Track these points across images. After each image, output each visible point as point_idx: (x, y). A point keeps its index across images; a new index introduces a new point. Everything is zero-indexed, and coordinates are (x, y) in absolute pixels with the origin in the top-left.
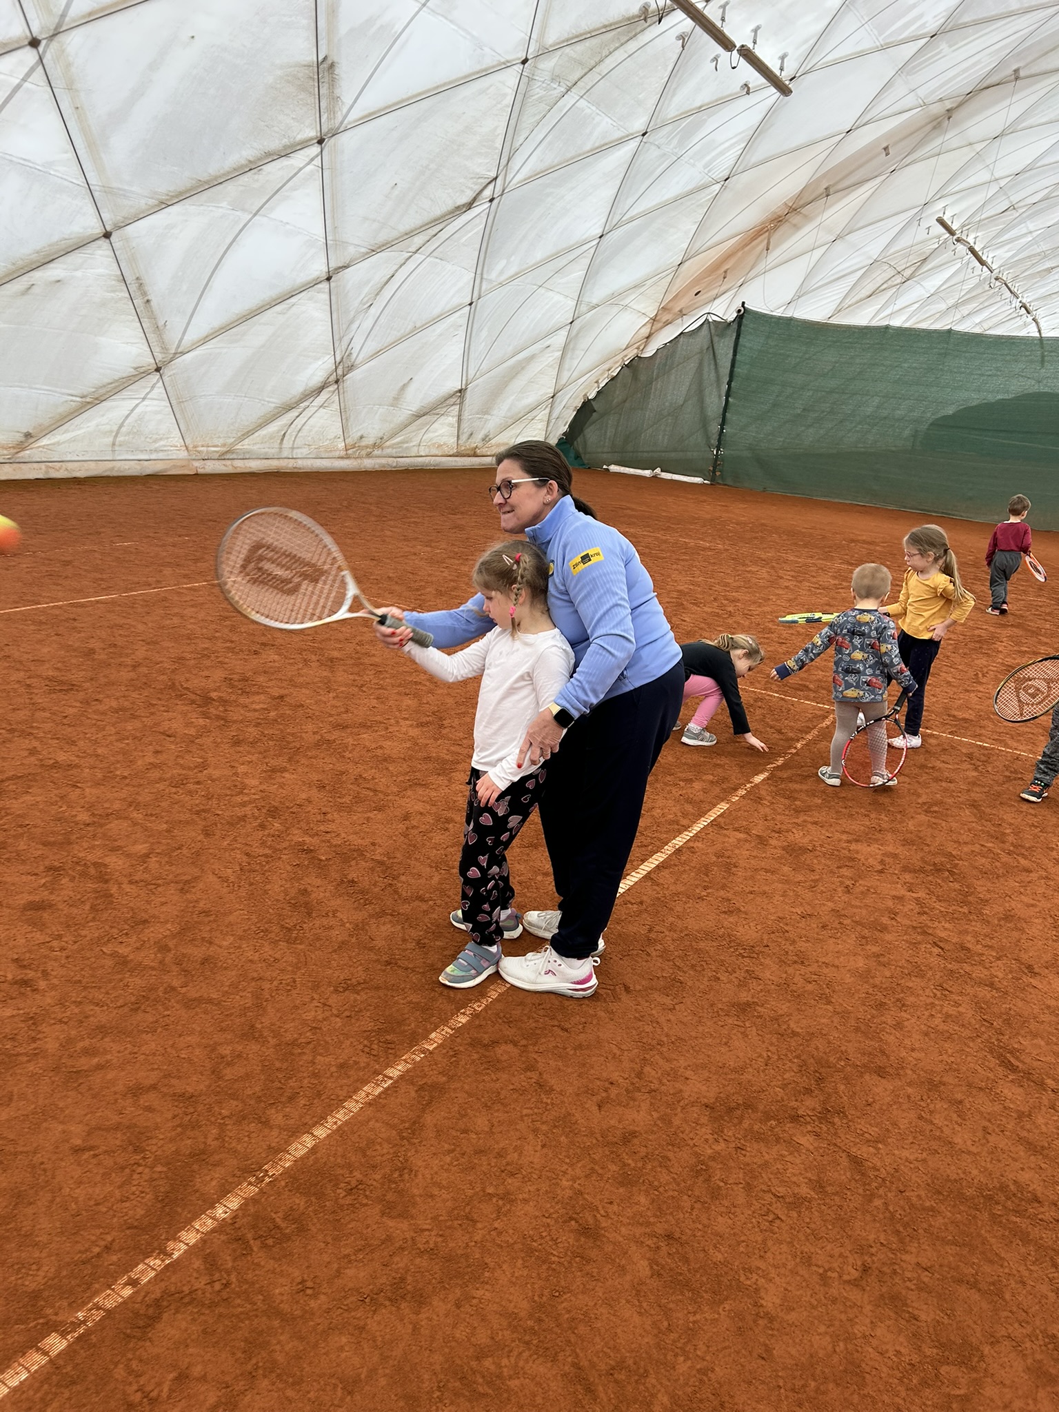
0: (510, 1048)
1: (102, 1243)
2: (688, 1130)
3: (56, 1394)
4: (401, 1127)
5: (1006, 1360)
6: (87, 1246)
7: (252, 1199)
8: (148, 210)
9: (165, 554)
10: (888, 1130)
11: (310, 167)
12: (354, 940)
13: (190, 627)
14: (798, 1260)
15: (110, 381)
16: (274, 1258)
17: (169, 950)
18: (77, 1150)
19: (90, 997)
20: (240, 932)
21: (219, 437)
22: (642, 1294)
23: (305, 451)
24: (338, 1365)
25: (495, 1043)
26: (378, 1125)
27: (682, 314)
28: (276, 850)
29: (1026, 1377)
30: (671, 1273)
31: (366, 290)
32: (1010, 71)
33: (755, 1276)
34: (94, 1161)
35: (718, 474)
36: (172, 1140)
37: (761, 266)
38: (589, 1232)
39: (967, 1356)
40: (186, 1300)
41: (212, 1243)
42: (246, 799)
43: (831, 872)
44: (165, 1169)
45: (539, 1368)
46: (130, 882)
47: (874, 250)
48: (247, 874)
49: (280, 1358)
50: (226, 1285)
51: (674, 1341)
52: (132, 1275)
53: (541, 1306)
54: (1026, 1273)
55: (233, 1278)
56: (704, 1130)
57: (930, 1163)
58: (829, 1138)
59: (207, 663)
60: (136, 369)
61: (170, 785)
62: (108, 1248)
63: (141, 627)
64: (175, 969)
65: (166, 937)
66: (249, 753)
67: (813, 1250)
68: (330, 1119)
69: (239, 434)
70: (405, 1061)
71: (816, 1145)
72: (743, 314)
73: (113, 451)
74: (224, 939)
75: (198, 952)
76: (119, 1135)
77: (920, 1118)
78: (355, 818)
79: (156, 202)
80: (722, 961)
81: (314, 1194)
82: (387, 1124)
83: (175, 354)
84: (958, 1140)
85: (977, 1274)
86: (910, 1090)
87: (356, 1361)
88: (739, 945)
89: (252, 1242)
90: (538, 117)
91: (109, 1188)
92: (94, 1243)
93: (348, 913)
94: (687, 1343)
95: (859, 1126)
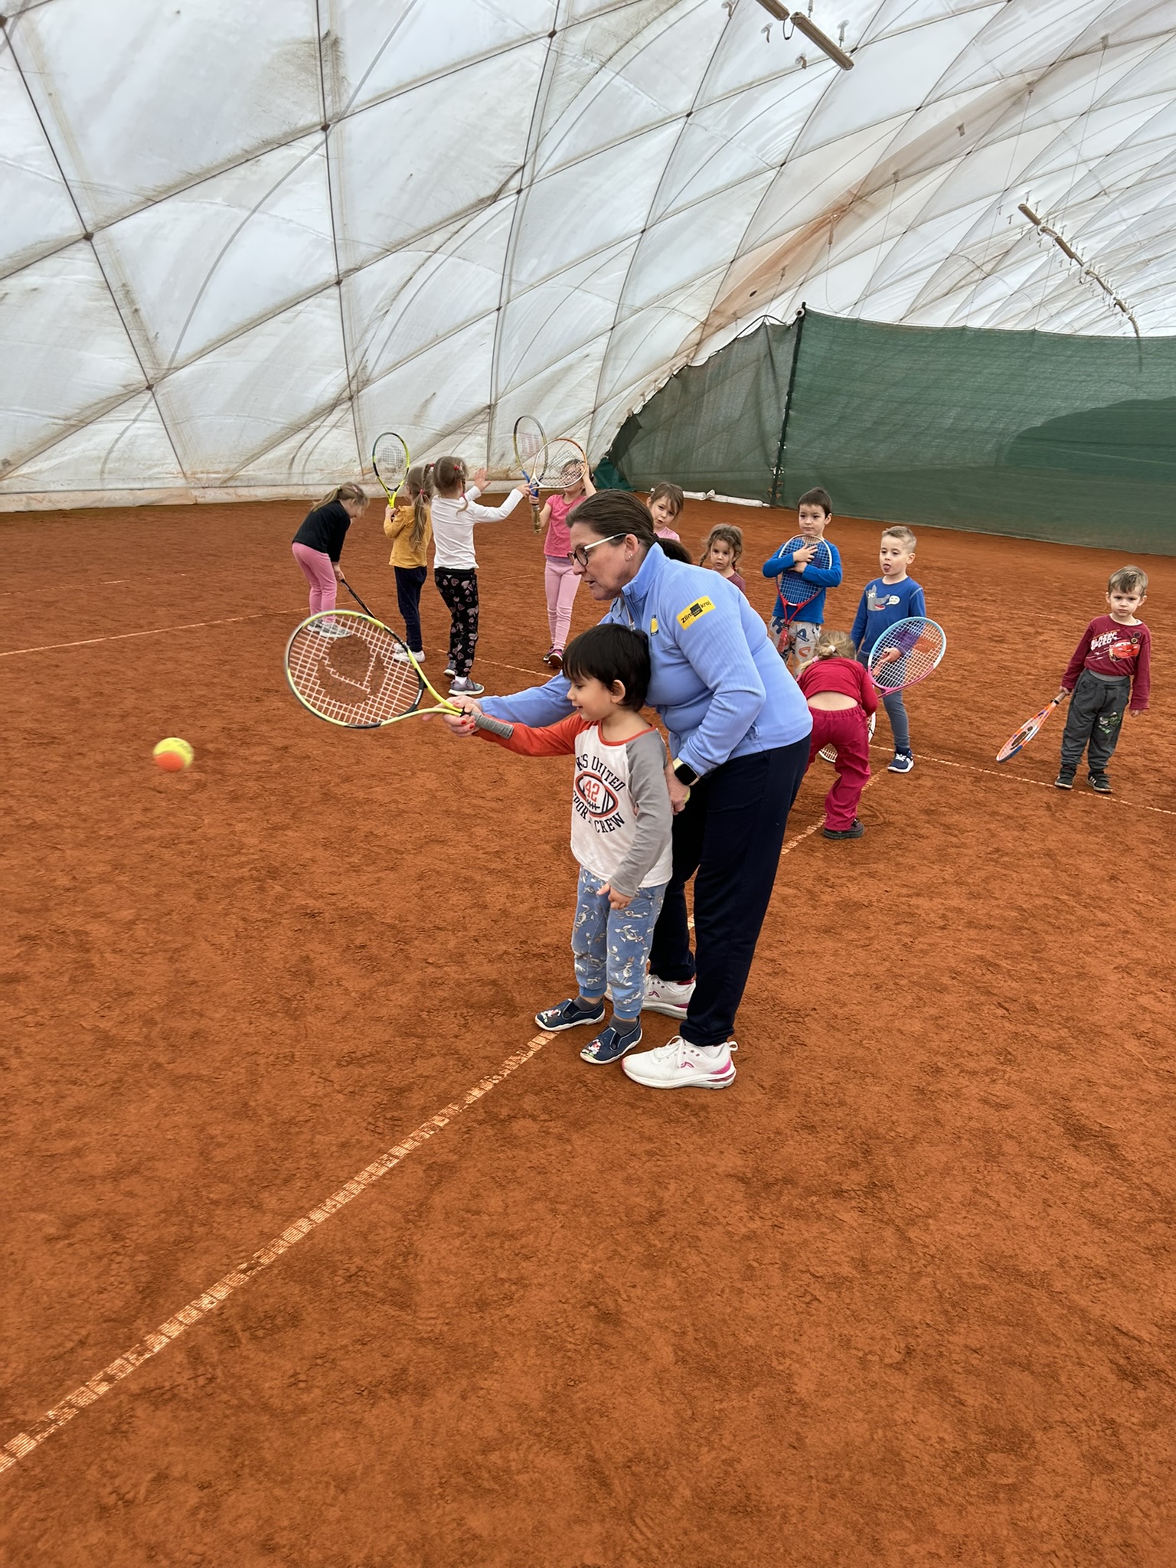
0: (528, 1122)
1: (76, 1338)
2: (721, 1207)
3: (23, 1497)
4: (407, 1209)
5: (1060, 1446)
6: (59, 1341)
7: (242, 1288)
8: (133, 207)
9: (158, 592)
10: (939, 1204)
11: (314, 157)
12: (360, 1010)
13: (185, 672)
14: (836, 1343)
15: (96, 401)
16: (264, 1351)
17: (156, 1024)
18: (50, 1240)
19: (68, 1075)
20: (234, 1004)
21: (220, 462)
22: (665, 1381)
23: (317, 477)
24: (332, 1462)
25: (511, 1118)
26: (381, 1207)
27: (735, 317)
28: (275, 915)
29: (1081, 1464)
30: (698, 1359)
31: (381, 294)
32: (1097, 38)
33: (788, 1361)
34: (70, 1250)
35: (778, 495)
36: (155, 1227)
37: (822, 264)
38: (610, 1318)
39: (1016, 1442)
40: (166, 1397)
41: (197, 1335)
42: (243, 859)
43: (888, 929)
44: (146, 1258)
45: (551, 1462)
46: (114, 951)
47: (950, 242)
48: (243, 940)
49: (268, 1455)
50: (211, 1380)
51: (698, 1431)
52: (109, 1370)
53: (555, 1396)
54: (1084, 1354)
55: (219, 1372)
56: (738, 1207)
57: (984, 1238)
58: (876, 1214)
59: (204, 711)
60: (125, 387)
61: (160, 846)
62: (82, 1343)
63: (131, 674)
64: (162, 1044)
65: (152, 1009)
66: (248, 809)
67: (852, 1333)
68: (329, 1202)
69: (243, 459)
70: (413, 1138)
71: (860, 1221)
72: (804, 316)
73: (102, 480)
74: (216, 1011)
75: (186, 1026)
76: (97, 1222)
77: (975, 1190)
78: (364, 878)
79: (142, 199)
80: (765, 1027)
81: (310, 1282)
82: (392, 1206)
83: (169, 369)
84: (1015, 1213)
85: (1030, 1355)
86: (965, 1162)
87: (351, 1457)
88: (783, 1008)
89: (240, 1334)
90: (569, 97)
91: (84, 1279)
92: (68, 1338)
93: (356, 983)
94: (712, 1432)
95: (908, 1201)
